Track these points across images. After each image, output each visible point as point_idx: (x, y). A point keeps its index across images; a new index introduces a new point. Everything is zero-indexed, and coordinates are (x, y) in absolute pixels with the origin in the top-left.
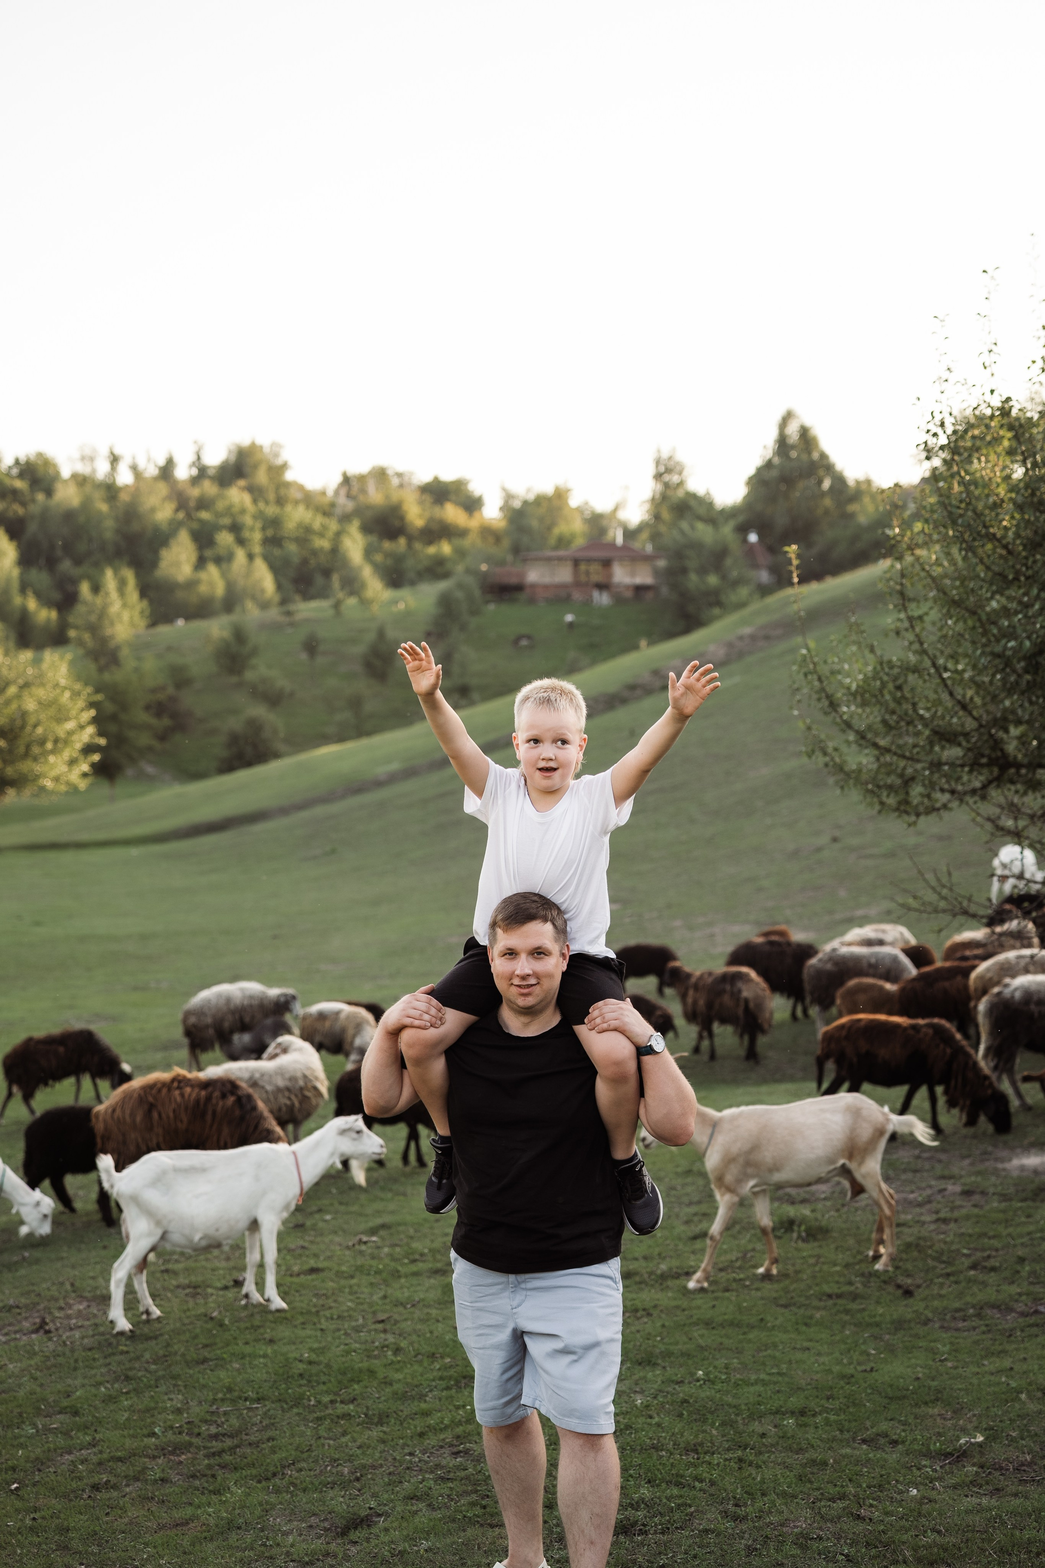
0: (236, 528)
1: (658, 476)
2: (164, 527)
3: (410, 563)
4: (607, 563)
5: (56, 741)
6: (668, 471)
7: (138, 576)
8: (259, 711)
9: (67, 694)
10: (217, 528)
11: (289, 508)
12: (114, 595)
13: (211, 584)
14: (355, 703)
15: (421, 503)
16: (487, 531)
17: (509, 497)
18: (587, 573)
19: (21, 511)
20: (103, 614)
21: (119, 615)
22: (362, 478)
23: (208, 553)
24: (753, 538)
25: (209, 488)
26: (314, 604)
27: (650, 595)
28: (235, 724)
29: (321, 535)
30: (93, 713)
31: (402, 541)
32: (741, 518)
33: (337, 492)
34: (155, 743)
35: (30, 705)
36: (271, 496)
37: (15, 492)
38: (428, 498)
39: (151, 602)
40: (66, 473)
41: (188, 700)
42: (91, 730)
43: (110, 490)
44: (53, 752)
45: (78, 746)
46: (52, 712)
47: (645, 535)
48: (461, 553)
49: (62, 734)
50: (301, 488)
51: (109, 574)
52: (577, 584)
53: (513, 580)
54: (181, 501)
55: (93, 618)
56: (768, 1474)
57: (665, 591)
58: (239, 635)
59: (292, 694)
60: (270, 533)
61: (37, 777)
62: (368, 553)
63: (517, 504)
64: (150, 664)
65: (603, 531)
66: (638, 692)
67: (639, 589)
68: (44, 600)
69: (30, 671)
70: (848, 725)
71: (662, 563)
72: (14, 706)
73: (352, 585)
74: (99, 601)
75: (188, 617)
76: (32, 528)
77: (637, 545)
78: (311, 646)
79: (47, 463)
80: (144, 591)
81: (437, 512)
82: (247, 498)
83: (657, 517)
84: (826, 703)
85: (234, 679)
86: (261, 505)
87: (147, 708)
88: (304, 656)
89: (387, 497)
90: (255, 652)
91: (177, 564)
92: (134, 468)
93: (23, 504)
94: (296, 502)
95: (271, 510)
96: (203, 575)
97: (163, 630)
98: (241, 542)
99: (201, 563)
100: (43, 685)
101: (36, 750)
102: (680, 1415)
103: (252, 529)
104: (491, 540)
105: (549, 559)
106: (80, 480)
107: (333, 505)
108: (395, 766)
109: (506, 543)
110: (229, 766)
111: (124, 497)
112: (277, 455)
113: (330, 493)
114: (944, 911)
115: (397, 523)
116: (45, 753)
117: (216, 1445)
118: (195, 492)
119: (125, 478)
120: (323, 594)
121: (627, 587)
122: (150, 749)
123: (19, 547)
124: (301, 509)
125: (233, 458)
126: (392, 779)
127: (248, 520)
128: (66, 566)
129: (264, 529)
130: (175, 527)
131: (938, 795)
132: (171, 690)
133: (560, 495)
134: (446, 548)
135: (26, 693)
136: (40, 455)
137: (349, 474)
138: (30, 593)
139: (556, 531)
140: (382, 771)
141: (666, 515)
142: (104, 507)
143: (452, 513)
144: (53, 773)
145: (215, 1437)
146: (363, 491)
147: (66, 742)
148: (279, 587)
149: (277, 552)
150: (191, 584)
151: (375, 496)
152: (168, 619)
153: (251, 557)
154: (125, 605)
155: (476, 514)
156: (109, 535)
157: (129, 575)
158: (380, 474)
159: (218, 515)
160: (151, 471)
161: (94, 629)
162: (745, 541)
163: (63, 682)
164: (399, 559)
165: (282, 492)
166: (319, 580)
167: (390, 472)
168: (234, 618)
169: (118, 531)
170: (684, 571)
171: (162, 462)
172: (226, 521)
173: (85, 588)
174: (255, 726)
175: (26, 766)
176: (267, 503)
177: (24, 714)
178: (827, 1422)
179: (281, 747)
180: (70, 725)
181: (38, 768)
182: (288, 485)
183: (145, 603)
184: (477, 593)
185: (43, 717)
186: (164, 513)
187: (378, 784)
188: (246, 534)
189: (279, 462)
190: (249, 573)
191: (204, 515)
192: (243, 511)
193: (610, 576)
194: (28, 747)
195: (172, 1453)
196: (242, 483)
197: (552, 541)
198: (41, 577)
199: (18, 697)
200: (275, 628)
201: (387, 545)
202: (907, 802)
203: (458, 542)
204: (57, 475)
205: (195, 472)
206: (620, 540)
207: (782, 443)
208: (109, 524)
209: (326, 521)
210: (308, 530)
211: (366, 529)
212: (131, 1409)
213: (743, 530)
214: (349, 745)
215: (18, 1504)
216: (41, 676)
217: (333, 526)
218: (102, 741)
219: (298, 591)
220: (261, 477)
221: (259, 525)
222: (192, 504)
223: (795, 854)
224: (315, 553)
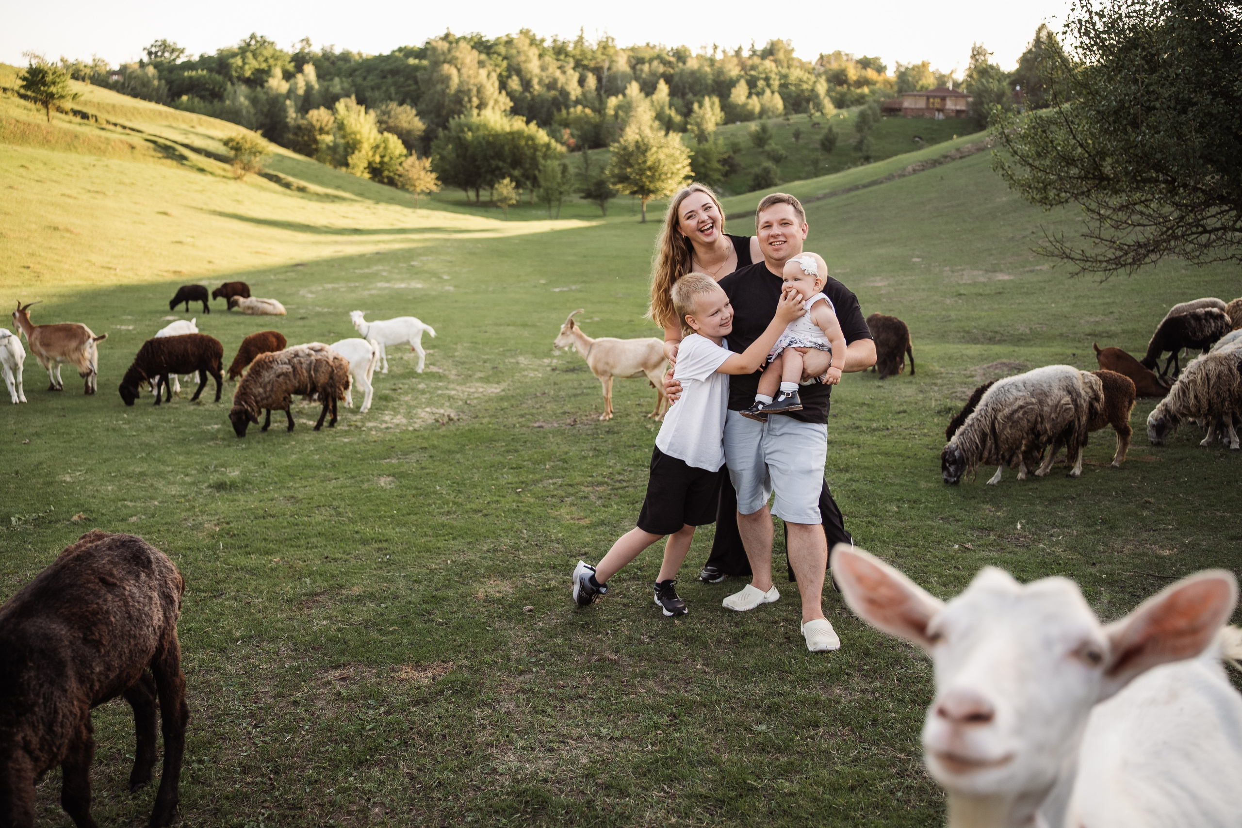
0: (767, 79)
1: (973, 56)
2: (735, 78)
3: (848, 97)
4: (943, 99)
5: (672, 173)
6: (979, 53)
7: (720, 101)
8: (769, 164)
9: (678, 152)
10: (758, 79)
11: (792, 70)
12: (709, 109)
13: (754, 106)
14: (816, 162)
15: (856, 68)
16: (887, 82)
17: (899, 65)
18: (933, 103)
19: (672, 71)
20: (703, 118)
21: (710, 119)
22: (829, 56)
23: (753, 91)
24: (1018, 88)
25: (756, 60)
26: (800, 116)
27: (963, 116)
28: (757, 170)
29: (806, 83)
30: (689, 161)
31: (845, 86)
32: (1013, 78)
33: (816, 64)
34: (722, 179)
35: (662, 156)
36: (785, 65)
37: (670, 63)
38: (859, 66)
39: (726, 113)
40: (694, 55)
41: (738, 159)
42: (688, 168)
43: (712, 61)
44: (670, 178)
45: (682, 176)
46: (671, 160)
47: (964, 86)
48: (873, 92)
49: (675, 171)
50: (800, 61)
51: (707, 99)
52: (928, 108)
53: (897, 106)
54: (743, 66)
55: (699, 120)
56: (880, 530)
57: (971, 112)
58: (764, 129)
59: (786, 157)
60: (782, 81)
61: (663, 189)
62: (828, 91)
63: (903, 70)
64: (721, 141)
65: (944, 83)
66: (949, 159)
67: (958, 112)
68: (678, 111)
69: (663, 141)
70: (1015, 153)
71: (970, 99)
72: (655, 156)
73: (819, 107)
74: (701, 112)
75: (742, 121)
76: (676, 79)
77: (960, 90)
78: (797, 135)
79: (686, 50)
80: (723, 108)
81: (863, 72)
82: (773, 65)
83: (970, 76)
84: (1005, 140)
85: (760, 150)
86: (780, 68)
87: (719, 161)
88: (793, 140)
89: (840, 65)
90: (770, 137)
91: (739, 96)
92: (724, 51)
93: (673, 68)
94: (796, 67)
95: (784, 71)
96: (750, 101)
97: (731, 127)
98: (769, 85)
99: (750, 95)
100: (668, 147)
101: (663, 177)
102: (849, 497)
103: (774, 80)
104: (889, 86)
105: (915, 96)
106: (700, 57)
107: (814, 69)
108: (827, 191)
109: (896, 88)
110: (753, 189)
111: (717, 65)
112: (789, 45)
113: (813, 63)
114: (1057, 256)
115: (844, 78)
116: (667, 179)
117: (618, 485)
118: (750, 62)
119: (719, 56)
120: (805, 111)
121: (952, 110)
122: (719, 180)
123: (670, 88)
124: (798, 70)
125: (768, 47)
126: (825, 196)
127: (773, 76)
128: (690, 96)
129: (780, 80)
130: (739, 77)
131: (1063, 195)
132: (731, 154)
133: (924, 65)
134: (866, 90)
135: (660, 150)
136: (683, 46)
137: (824, 54)
138: (673, 108)
139: (920, 83)
140: (820, 193)
141: (975, 76)
142: (708, 69)
143: (871, 74)
144: (670, 188)
145: (620, 481)
146: (829, 62)
147: (677, 174)
148: (785, 107)
149: (785, 90)
150: (745, 105)
151: (834, 66)
152: (733, 121)
153: (773, 92)
154: (713, 114)
155: (883, 74)
156: (710, 82)
157: (716, 100)
158: (838, 55)
159: (759, 73)
160: (732, 53)
161: (699, 125)
162: (1014, 89)
163: (677, 146)
164: (843, 95)
165: (790, 62)
166: (804, 104)
167: (843, 53)
168: (763, 121)
169: (714, 81)
170: (982, 103)
171: (736, 49)
172: (763, 76)
173: (696, 106)
174: (767, 171)
175: (659, 184)
176: (782, 67)
177: (659, 161)
178: (926, 507)
179: (778, 181)
180: (679, 166)
181: (664, 185)
182: (793, 59)
183: (723, 114)
184: (878, 111)
185: (667, 162)
186: (734, 71)
187: (818, 199)
188: (772, 82)
189: (790, 48)
190: (771, 101)
191: (753, 73)
192: (771, 71)
193: (945, 105)
194: (660, 175)
195: (597, 486)
196: (771, 58)
197: (918, 88)
198: (678, 101)
199: (657, 152)
200: (781, 126)
201: (839, 88)
202: (1046, 198)
203: (872, 87)
204: (690, 56)
205: (751, 53)
206: (951, 88)
207: (1038, 41)
208: (710, 77)
209: (809, 76)
210: (801, 80)
211: (828, 81)
212: (591, 463)
213: (1013, 84)
214: (809, 181)
215: (516, 498)
216: (668, 143)
217: (813, 78)
218: (693, 174)
219: (794, 110)
220: (781, 55)
221: (778, 77)
222: (748, 68)
223: (1012, 239)
224: (803, 91)
